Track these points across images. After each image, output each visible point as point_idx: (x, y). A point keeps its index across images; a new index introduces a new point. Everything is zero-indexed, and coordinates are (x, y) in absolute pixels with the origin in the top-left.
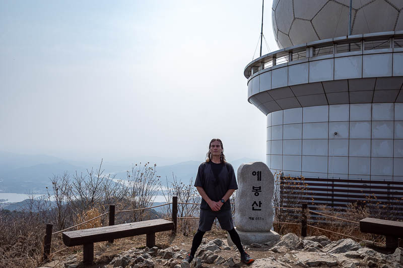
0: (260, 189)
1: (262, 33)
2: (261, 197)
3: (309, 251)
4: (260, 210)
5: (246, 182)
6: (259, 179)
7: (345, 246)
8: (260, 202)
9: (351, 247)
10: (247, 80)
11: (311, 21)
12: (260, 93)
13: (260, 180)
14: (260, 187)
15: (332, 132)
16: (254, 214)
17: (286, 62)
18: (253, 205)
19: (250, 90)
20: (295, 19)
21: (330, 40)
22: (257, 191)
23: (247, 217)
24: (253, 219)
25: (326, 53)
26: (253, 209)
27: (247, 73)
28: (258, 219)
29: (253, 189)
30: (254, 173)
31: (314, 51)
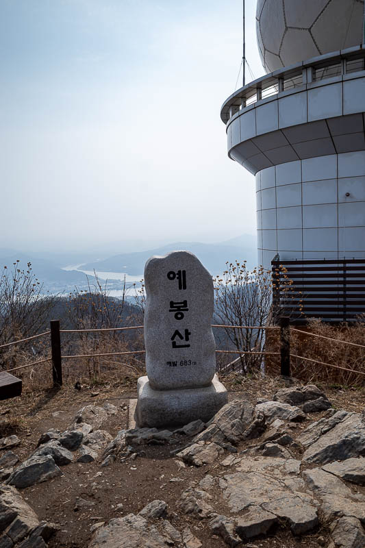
0: (186, 305)
1: (244, 58)
2: (189, 321)
3: (266, 455)
4: (188, 346)
5: (156, 294)
6: (183, 285)
7: (344, 442)
8: (186, 331)
9: (359, 445)
10: (225, 126)
11: (309, 30)
12: (241, 143)
13: (185, 288)
14: (185, 303)
15: (342, 194)
16: (175, 355)
17: (276, 93)
18: (173, 339)
19: (230, 140)
20: (287, 28)
21: (336, 53)
22: (179, 309)
23: (164, 362)
24: (175, 364)
25: (331, 75)
26: (174, 345)
27: (225, 116)
28: (184, 363)
29: (172, 306)
30: (171, 275)
31: (314, 73)
